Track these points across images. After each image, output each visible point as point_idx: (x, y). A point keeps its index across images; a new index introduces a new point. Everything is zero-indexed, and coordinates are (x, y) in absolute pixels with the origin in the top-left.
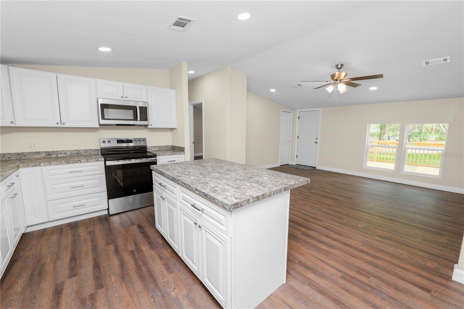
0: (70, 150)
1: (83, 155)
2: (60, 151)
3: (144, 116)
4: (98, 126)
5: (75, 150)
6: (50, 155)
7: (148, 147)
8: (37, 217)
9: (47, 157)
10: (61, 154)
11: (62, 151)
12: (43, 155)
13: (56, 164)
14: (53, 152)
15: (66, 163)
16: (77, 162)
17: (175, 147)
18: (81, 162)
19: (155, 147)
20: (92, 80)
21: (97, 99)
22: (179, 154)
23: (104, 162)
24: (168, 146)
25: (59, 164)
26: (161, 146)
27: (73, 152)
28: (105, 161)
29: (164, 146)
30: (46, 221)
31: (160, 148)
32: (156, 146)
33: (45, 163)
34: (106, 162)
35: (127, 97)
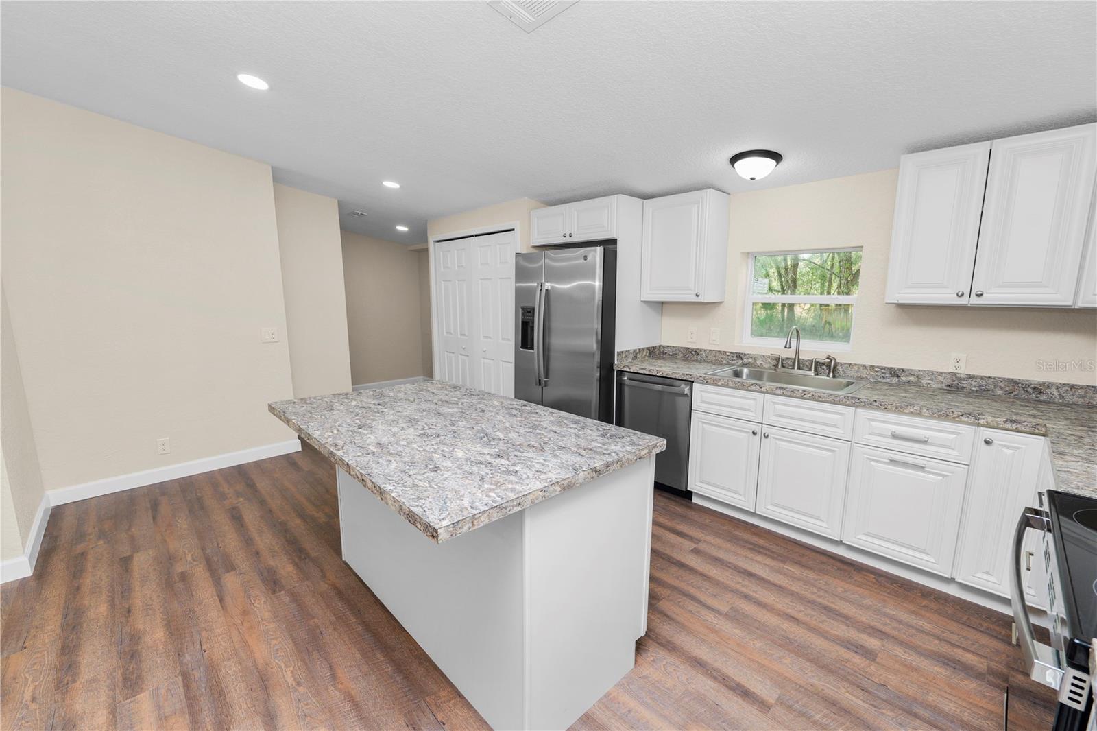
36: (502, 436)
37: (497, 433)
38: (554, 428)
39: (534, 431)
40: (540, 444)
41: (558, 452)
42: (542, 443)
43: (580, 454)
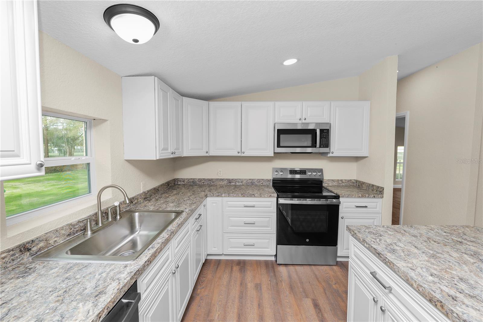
0: (246, 179)
1: (256, 186)
2: (238, 179)
3: (324, 142)
4: (272, 155)
5: (250, 179)
6: (230, 183)
7: (324, 181)
8: (215, 248)
9: (228, 184)
10: (239, 182)
11: (240, 179)
12: (225, 182)
13: (234, 197)
14: (232, 180)
15: (242, 196)
16: (251, 195)
17: (363, 183)
18: (255, 197)
19: (333, 180)
20: (271, 104)
21: (275, 124)
22: (374, 197)
23: (276, 198)
24: (351, 180)
25: (236, 197)
26: (341, 180)
27: (248, 181)
28: (278, 197)
29: (345, 180)
30: (221, 253)
31: (340, 183)
32: (335, 180)
33: (226, 194)
34: (279, 199)
35: (305, 119)
36: (465, 256)
37: (472, 261)
38: (416, 251)
39: (435, 253)
40: (430, 242)
41: (418, 235)
42: (428, 242)
43: (405, 231)
